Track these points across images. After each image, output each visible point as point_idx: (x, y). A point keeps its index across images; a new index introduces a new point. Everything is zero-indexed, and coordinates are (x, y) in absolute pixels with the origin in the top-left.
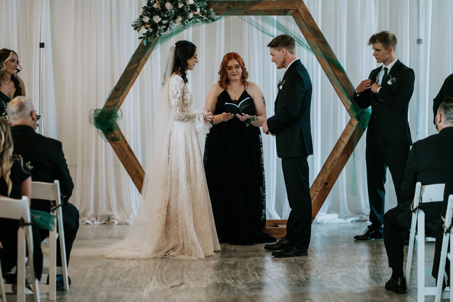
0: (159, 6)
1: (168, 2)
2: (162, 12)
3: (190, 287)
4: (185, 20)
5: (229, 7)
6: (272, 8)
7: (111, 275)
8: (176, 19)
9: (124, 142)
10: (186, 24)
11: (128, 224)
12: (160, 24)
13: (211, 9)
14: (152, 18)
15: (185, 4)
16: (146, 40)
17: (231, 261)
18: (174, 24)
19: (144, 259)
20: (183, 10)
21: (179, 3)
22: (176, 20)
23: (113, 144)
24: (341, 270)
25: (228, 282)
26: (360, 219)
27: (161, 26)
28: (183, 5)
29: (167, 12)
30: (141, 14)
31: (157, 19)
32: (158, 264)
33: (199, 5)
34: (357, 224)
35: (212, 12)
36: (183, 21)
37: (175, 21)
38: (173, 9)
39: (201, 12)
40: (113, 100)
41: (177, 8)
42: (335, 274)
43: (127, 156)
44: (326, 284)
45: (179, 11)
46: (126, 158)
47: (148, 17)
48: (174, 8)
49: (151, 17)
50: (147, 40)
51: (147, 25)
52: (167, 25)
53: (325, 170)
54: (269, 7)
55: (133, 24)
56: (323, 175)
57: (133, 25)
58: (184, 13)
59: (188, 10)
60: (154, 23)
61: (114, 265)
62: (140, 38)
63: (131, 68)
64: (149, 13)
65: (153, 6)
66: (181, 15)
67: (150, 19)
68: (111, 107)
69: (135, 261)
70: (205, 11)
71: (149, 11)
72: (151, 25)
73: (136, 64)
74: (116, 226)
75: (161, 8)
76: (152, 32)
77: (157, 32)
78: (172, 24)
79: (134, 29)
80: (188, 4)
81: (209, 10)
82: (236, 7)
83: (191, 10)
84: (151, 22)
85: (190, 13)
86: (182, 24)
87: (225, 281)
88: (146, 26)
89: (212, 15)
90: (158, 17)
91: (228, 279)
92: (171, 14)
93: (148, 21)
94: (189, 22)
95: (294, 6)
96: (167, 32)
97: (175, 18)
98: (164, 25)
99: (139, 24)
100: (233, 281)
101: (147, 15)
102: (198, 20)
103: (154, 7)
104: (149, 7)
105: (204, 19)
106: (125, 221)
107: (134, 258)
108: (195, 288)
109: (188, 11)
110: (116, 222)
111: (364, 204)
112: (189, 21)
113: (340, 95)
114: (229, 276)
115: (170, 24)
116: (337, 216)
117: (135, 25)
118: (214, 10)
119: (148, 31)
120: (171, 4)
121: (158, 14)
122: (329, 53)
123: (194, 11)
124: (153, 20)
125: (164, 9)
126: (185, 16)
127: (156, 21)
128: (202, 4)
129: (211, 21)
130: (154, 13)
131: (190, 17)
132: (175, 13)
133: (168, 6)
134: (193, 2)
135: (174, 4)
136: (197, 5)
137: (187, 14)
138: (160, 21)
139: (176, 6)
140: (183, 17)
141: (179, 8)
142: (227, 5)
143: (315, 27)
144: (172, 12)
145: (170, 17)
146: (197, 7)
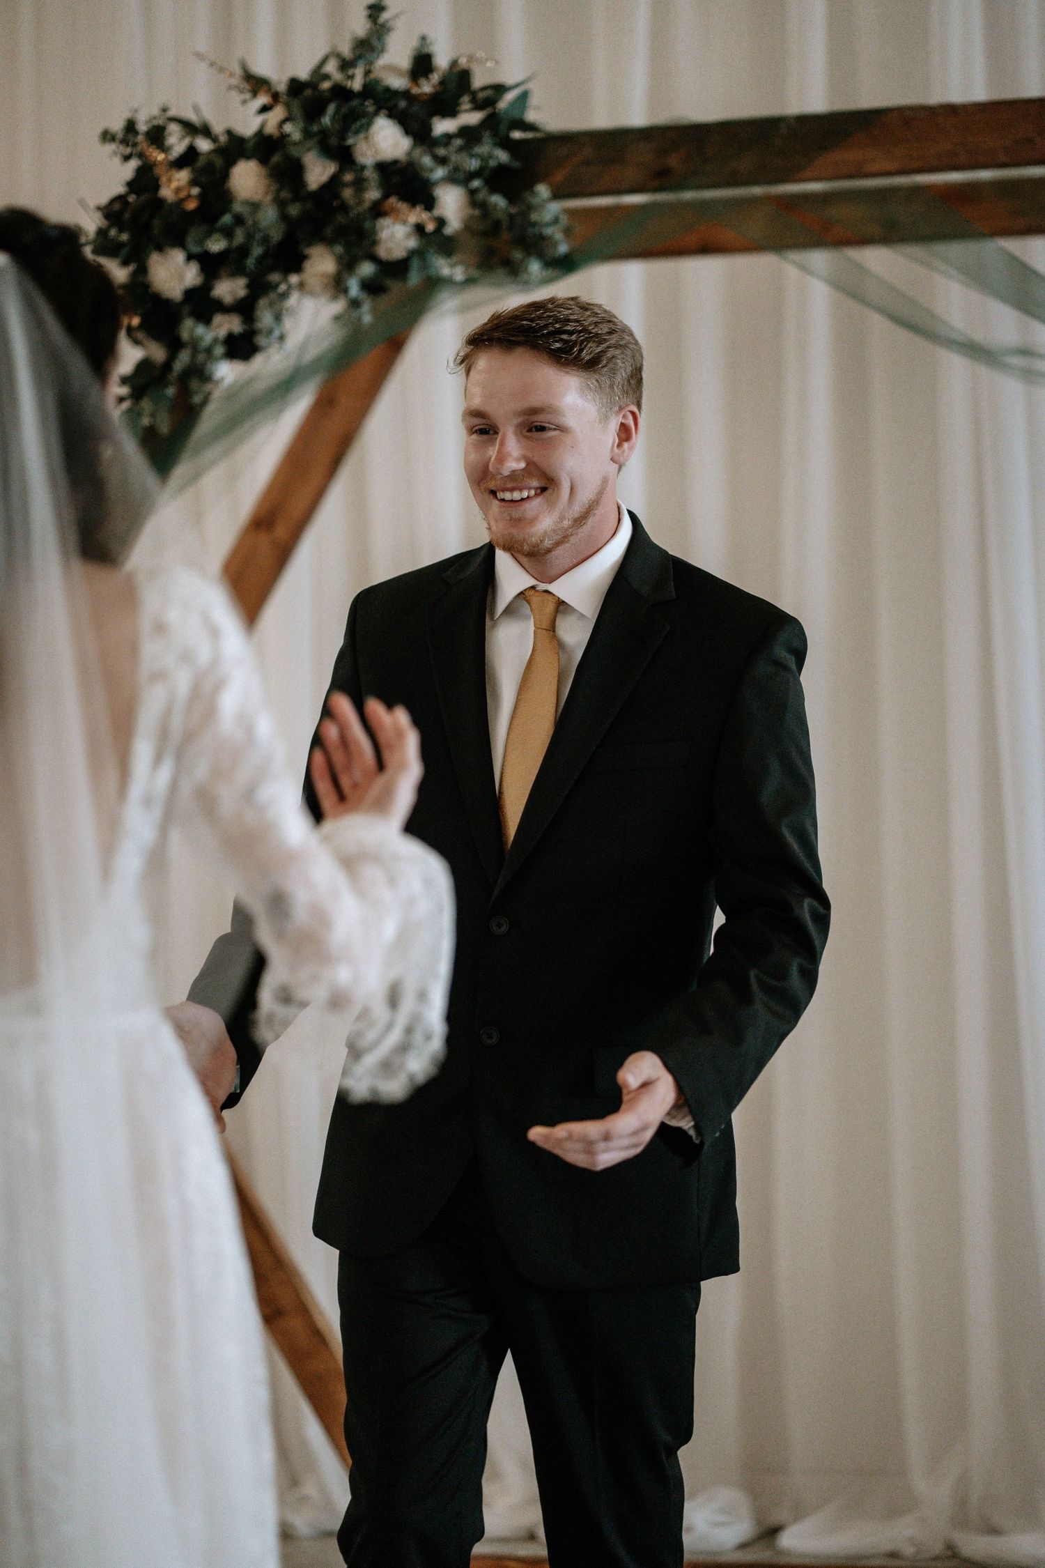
0: (190, 187)
2: (199, 223)
4: (355, 271)
8: (300, 267)
10: (355, 291)
12: (199, 302)
14: (145, 272)
15: (347, 157)
18: (290, 301)
21: (309, 161)
22: (298, 276)
27: (206, 320)
28: (332, 168)
31: (172, 273)
33: (442, 161)
36: (344, 272)
38: (274, 199)
41: (299, 193)
45: (310, 209)
48: (277, 195)
49: (137, 262)
52: (246, 310)
58: (339, 219)
59: (371, 197)
60: (160, 298)
64: (126, 237)
65: (161, 190)
66: (324, 237)
67: (132, 275)
70: (497, 204)
71: (130, 224)
72: (140, 311)
75: (200, 196)
76: (167, 366)
80: (369, 162)
81: (524, 196)
82: (711, 167)
83: (388, 199)
84: (140, 296)
85: (387, 221)
90: (181, 256)
92: (251, 234)
96: (252, 360)
97: (291, 261)
98: (227, 311)
101: (117, 250)
102: (446, 268)
103: (162, 200)
104: (135, 200)
109: (373, 208)
112: (386, 277)
115: (262, 303)
118: (559, 198)
120: (265, 166)
121: (177, 240)
123: (417, 206)
124: (149, 283)
125: (214, 204)
126: (349, 241)
127: (170, 288)
128: (461, 154)
129: (544, 269)
130: (155, 231)
131: (388, 249)
132: (286, 228)
133: (246, 180)
134: (405, 143)
135: (276, 163)
136: (430, 165)
137: (362, 227)
138: (191, 285)
139: (293, 179)
140: (340, 250)
141: (308, 189)
142: (646, 156)
144: (255, 221)
145: (245, 251)
146: (433, 178)
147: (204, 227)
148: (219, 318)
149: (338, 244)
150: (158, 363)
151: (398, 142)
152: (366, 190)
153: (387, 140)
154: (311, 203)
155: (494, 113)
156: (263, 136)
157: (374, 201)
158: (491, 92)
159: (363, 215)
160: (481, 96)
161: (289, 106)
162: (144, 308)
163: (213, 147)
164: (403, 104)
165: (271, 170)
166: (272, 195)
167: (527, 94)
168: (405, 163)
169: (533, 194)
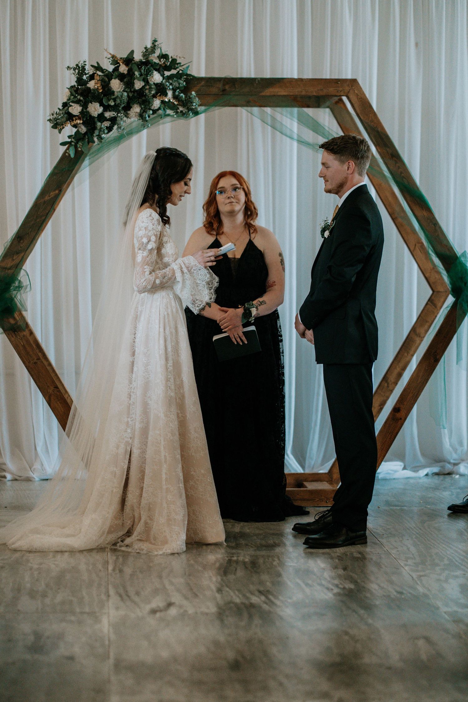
0: (99, 85)
1: (115, 78)
2: (103, 96)
3: (186, 611)
4: (146, 112)
5: (224, 90)
6: (301, 92)
7: (28, 585)
8: (130, 110)
9: (28, 333)
10: (147, 118)
11: (31, 481)
12: (101, 118)
13: (193, 93)
14: (87, 108)
15: (147, 82)
16: (73, 146)
17: (245, 556)
18: (125, 118)
19: (81, 551)
20: (143, 92)
21: (136, 81)
22: (129, 112)
23: (13, 337)
24: (452, 573)
25: (255, 599)
26: (440, 470)
27: (102, 122)
28: (142, 84)
29: (113, 97)
30: (65, 100)
31: (95, 109)
32: (110, 561)
33: (171, 84)
34: (436, 480)
35: (195, 98)
36: (143, 113)
37: (127, 113)
38: (124, 91)
39: (175, 97)
40: (13, 257)
41: (132, 90)
42: (446, 581)
43: (39, 359)
44: (439, 604)
45: (136, 95)
46: (35, 363)
47: (78, 105)
48: (126, 90)
49: (85, 106)
50: (76, 147)
51: (76, 120)
52: (113, 121)
53: (386, 385)
54: (297, 91)
55: (51, 117)
56: (382, 393)
57: (50, 120)
58: (144, 98)
60: (90, 116)
61: (30, 564)
62: (63, 144)
63: (47, 198)
64: (82, 98)
65: (88, 85)
66: (139, 103)
67: (82, 110)
68: (10, 269)
69: (67, 554)
70: (182, 96)
71: (81, 95)
72: (85, 119)
73: (55, 190)
74: (9, 484)
75: (102, 88)
76: (86, 133)
77: (94, 133)
78: (121, 119)
79: (53, 127)
80: (152, 83)
81: (189, 94)
82: (237, 90)
83: (157, 93)
84: (85, 115)
85: (155, 99)
86: (140, 119)
87: (248, 598)
88: (75, 122)
89: (194, 104)
90: (97, 105)
91: (252, 594)
92: (121, 101)
93: (79, 113)
94: (152, 116)
95: (341, 89)
96: (111, 133)
97: (127, 108)
98: (108, 120)
99: (62, 117)
100: (263, 598)
101: (78, 102)
102: (169, 112)
103: (90, 88)
104: (79, 87)
105: (178, 110)
106: (24, 475)
107: (64, 549)
108: (196, 613)
109: (152, 96)
110: (9, 477)
111: (448, 444)
112: (153, 114)
113: (413, 251)
114: (252, 587)
115: (118, 119)
116: (401, 465)
117: (56, 119)
118: (198, 95)
119: (78, 131)
120: (121, 81)
121: (96, 100)
122: (403, 175)
123: (163, 96)
124: (89, 112)
125: (107, 91)
126: (145, 103)
127: (94, 113)
128: (176, 82)
129: (192, 114)
130: (89, 97)
131: (154, 107)
132: (129, 99)
133: (116, 85)
134: (161, 78)
135: (126, 81)
136: (168, 85)
137: (150, 100)
138: (100, 113)
139: (131, 86)
140: (143, 106)
141: (135, 89)
142: (220, 85)
143: (378, 128)
144: (122, 97)
145: (119, 105)
146: (169, 88)
147: (106, 97)
148: (105, 122)
149: (143, 105)
150: (83, 133)
151: (159, 78)
152: (152, 91)
153: (157, 78)
154: (136, 93)
155: (179, 71)
156: (120, 72)
157: (153, 94)
158: (179, 65)
159: (150, 97)
160: (176, 66)
161: (127, 65)
162: (87, 118)
163: (103, 74)
164: (158, 68)
165: (124, 83)
166: (123, 89)
167: (189, 66)
168: (161, 84)
169: (191, 94)
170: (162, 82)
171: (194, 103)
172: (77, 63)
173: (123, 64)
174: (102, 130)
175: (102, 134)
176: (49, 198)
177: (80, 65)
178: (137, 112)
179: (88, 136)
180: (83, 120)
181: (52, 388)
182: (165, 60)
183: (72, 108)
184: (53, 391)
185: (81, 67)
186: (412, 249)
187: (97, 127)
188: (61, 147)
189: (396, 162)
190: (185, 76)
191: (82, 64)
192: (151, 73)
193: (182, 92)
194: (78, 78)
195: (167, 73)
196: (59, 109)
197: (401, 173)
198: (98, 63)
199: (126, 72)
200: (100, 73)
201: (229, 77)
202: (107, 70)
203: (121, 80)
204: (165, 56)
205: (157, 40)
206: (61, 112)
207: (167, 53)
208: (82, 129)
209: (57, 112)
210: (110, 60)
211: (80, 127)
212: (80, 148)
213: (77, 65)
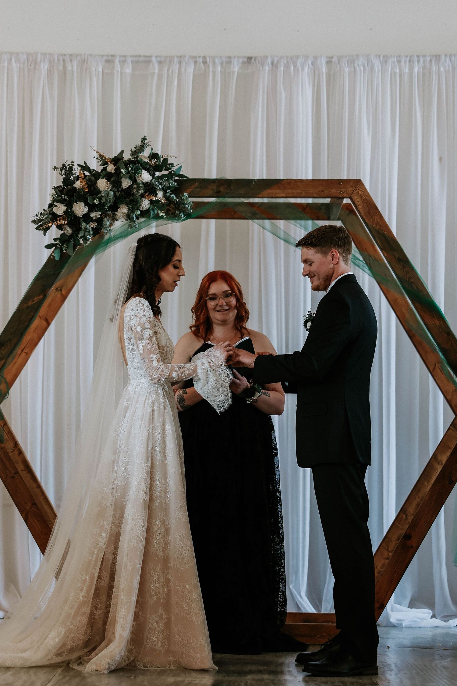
0: (84, 185)
1: (102, 178)
2: (89, 196)
4: (134, 213)
5: (219, 192)
8: (117, 211)
9: (16, 452)
10: (135, 220)
12: (87, 218)
13: (185, 194)
14: (71, 207)
15: (134, 181)
16: (58, 250)
20: (131, 191)
21: (123, 180)
22: (116, 213)
27: (87, 222)
28: (130, 183)
29: (99, 196)
30: (51, 202)
31: (80, 209)
33: (161, 184)
35: (187, 199)
36: (130, 213)
37: (114, 214)
39: (166, 198)
41: (120, 190)
43: (17, 473)
45: (123, 194)
46: (13, 477)
47: (63, 205)
48: (114, 189)
49: (69, 205)
50: (61, 249)
51: (60, 220)
52: (100, 221)
53: (403, 515)
54: (296, 192)
55: (35, 218)
57: (34, 222)
58: (131, 198)
59: (141, 192)
60: (75, 216)
62: (48, 247)
63: (30, 303)
64: (66, 198)
65: (74, 185)
66: (126, 202)
67: (67, 209)
70: (173, 197)
71: (66, 195)
72: (69, 219)
73: (39, 295)
75: (88, 188)
76: (71, 235)
77: (79, 234)
78: (109, 221)
79: (37, 229)
80: (140, 182)
81: (181, 195)
82: (232, 192)
83: (145, 192)
84: (69, 214)
85: (144, 199)
86: (127, 220)
88: (59, 223)
89: (187, 206)
90: (82, 204)
92: (106, 200)
93: (63, 212)
95: (344, 190)
97: (114, 208)
98: (93, 221)
99: (46, 218)
101: (62, 201)
102: (159, 212)
103: (75, 188)
104: (66, 187)
109: (141, 195)
112: (142, 215)
113: (433, 370)
115: (106, 220)
117: (40, 220)
118: (191, 196)
119: (64, 232)
120: (108, 181)
121: (81, 200)
122: (411, 280)
123: (153, 196)
124: (73, 211)
125: (93, 190)
126: (134, 204)
127: (79, 213)
128: (166, 182)
129: (184, 216)
130: (74, 197)
131: (143, 207)
132: (116, 199)
133: (102, 184)
134: (150, 178)
135: (113, 180)
136: (158, 185)
137: (138, 200)
138: (85, 213)
139: (118, 185)
140: (130, 206)
141: (123, 188)
142: (214, 187)
143: (384, 231)
144: (108, 196)
145: (105, 204)
146: (158, 188)
147: (91, 197)
148: (91, 223)
149: (130, 204)
150: (69, 235)
151: (148, 177)
152: (140, 190)
153: (145, 176)
154: (123, 192)
155: (171, 172)
156: (108, 172)
157: (141, 193)
158: (171, 166)
159: (138, 197)
160: (168, 166)
161: (115, 165)
162: (71, 218)
163: (90, 174)
164: (148, 167)
165: (111, 182)
166: (110, 189)
167: (181, 167)
168: (150, 183)
169: (183, 195)
170: (151, 181)
171: (186, 204)
172: (64, 163)
173: (111, 163)
174: (87, 231)
175: (87, 236)
176: (33, 303)
177: (67, 165)
178: (124, 213)
179: (74, 238)
180: (67, 221)
181: (30, 505)
182: (156, 160)
183: (57, 208)
184: (31, 508)
185: (68, 167)
186: (431, 370)
187: (82, 228)
188: (46, 249)
189: (404, 267)
190: (177, 176)
191: (69, 164)
192: (139, 172)
193: (173, 192)
194: (64, 178)
195: (157, 174)
196: (44, 210)
197: (410, 278)
198: (85, 162)
199: (113, 171)
200: (87, 174)
201: (224, 178)
202: (94, 170)
203: (108, 179)
204: (154, 156)
205: (146, 137)
206: (45, 213)
207: (157, 152)
208: (68, 231)
209: (41, 213)
210: (99, 161)
211: (65, 228)
212: (66, 250)
213: (64, 165)
